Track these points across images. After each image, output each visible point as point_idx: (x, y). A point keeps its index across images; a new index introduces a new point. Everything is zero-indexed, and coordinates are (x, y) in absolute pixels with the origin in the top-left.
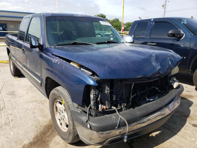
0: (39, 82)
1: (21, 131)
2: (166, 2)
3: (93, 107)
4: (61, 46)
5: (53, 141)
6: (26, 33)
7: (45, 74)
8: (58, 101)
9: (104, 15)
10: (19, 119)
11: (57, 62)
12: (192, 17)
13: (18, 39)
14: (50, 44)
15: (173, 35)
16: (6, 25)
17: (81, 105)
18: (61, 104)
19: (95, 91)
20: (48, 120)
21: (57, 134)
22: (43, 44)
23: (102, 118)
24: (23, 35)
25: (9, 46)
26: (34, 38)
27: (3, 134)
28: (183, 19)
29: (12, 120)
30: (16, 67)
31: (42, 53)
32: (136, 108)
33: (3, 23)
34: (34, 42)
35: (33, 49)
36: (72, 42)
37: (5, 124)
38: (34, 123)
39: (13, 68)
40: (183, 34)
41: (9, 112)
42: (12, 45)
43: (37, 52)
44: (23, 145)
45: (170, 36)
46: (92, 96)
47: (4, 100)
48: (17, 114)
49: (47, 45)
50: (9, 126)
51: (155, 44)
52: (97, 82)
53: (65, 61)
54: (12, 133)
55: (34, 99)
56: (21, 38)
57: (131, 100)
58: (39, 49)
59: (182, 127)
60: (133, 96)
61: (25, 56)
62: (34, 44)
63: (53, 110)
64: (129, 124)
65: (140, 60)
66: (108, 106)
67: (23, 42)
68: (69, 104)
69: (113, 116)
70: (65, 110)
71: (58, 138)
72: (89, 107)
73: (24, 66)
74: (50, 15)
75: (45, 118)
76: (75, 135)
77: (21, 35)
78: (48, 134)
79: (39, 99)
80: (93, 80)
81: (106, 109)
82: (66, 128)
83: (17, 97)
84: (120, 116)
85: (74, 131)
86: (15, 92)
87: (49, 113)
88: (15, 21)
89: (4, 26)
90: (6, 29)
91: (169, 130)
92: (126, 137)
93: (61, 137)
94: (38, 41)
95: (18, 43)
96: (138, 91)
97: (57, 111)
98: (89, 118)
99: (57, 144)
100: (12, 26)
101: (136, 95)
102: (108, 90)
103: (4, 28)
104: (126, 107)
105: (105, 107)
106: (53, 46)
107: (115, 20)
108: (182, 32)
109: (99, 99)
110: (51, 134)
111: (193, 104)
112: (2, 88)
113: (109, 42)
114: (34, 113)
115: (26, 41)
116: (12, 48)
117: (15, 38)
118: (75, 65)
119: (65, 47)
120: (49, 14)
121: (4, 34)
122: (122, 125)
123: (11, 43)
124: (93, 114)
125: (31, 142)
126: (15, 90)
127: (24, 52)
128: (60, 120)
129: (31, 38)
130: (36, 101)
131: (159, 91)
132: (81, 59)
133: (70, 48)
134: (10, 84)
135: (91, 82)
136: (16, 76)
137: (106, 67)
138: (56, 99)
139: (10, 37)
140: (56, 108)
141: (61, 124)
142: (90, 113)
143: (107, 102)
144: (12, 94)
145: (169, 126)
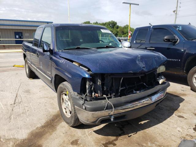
0: (49, 80)
1: (35, 118)
2: (177, 8)
3: (88, 94)
4: (67, 51)
5: (59, 125)
6: (40, 40)
7: (54, 73)
8: (64, 94)
9: (115, 22)
10: (33, 110)
11: (63, 62)
12: (190, 23)
13: (33, 46)
14: (58, 49)
15: (168, 40)
16: (21, 33)
17: (79, 93)
18: (66, 95)
19: (90, 82)
20: (56, 111)
21: (63, 120)
22: (53, 49)
23: (94, 103)
24: (37, 42)
25: (26, 52)
26: (46, 45)
27: (21, 120)
28: (178, 25)
29: (28, 111)
30: (31, 70)
31: (52, 56)
32: (122, 97)
33: (19, 31)
34: (46, 47)
35: (45, 53)
36: (76, 47)
37: (22, 113)
38: (45, 113)
39: (28, 70)
40: (178, 39)
41: (26, 105)
42: (28, 51)
43: (48, 55)
44: (36, 127)
45: (166, 41)
46: (87, 86)
47: (21, 96)
48: (31, 106)
49: (56, 50)
50: (26, 114)
51: (154, 48)
52: (91, 75)
53: (68, 61)
54: (28, 119)
55: (46, 96)
56: (36, 45)
57: (120, 91)
58: (50, 52)
59: (169, 117)
60: (122, 88)
61: (39, 60)
62: (46, 49)
63: (60, 101)
64: (114, 107)
65: (126, 60)
66: (100, 94)
67: (38, 47)
68: (71, 94)
69: (103, 101)
70: (69, 100)
71: (64, 124)
72: (85, 95)
73: (38, 68)
74: (59, 26)
75: (54, 110)
76: (76, 118)
77: (35, 42)
78: (56, 121)
79: (50, 96)
80: (88, 74)
81: (99, 96)
82: (70, 114)
83: (31, 94)
84: (108, 101)
85: (75, 115)
86: (30, 90)
87: (58, 106)
88: (30, 30)
89: (20, 34)
90: (22, 37)
91: (156, 119)
92: (113, 117)
93: (66, 122)
94: (49, 47)
95: (33, 49)
96: (126, 85)
97: (63, 102)
98: (85, 102)
99: (63, 127)
100: (27, 35)
101: (124, 88)
102: (100, 82)
103: (20, 36)
104: (114, 96)
105: (97, 95)
106: (61, 50)
107: (126, 26)
108: (177, 37)
109: (93, 88)
110: (59, 121)
111: (184, 101)
112: (19, 87)
113: (107, 47)
114: (45, 106)
115: (40, 47)
116: (28, 53)
117: (30, 45)
118: (77, 64)
119: (70, 51)
120: (58, 24)
121: (21, 42)
122: (109, 108)
123: (27, 49)
124: (88, 99)
125: (43, 126)
126: (30, 89)
127: (38, 56)
128: (65, 109)
129: (43, 44)
130: (47, 97)
131: (147, 86)
132: (80, 59)
133: (73, 52)
134: (26, 84)
135: (87, 76)
136: (31, 78)
137: (98, 65)
138: (62, 92)
139: (26, 44)
140: (63, 99)
141: (66, 112)
142: (86, 99)
143: (99, 91)
144: (28, 91)
145: (158, 116)
